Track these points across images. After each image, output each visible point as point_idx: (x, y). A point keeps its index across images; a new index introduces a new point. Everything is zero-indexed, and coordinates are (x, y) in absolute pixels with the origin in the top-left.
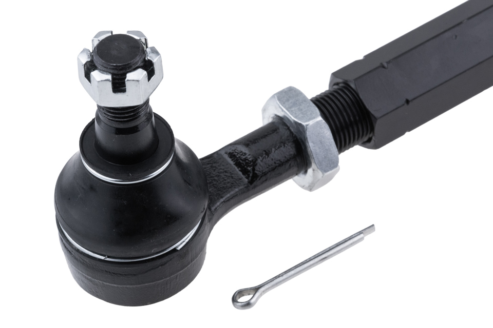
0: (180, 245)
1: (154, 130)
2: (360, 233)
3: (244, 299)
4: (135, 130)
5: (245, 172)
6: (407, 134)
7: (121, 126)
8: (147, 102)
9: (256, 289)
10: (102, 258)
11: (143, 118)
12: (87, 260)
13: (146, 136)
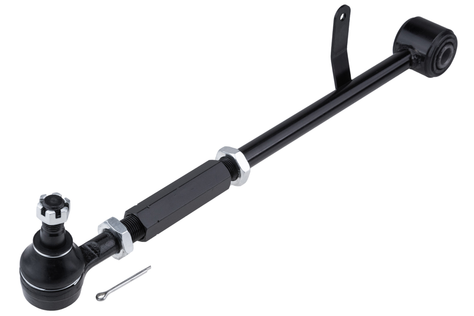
0: (75, 283)
1: (65, 235)
2: (145, 269)
3: (101, 297)
4: (57, 235)
5: (96, 252)
6: (157, 235)
7: (51, 233)
8: (63, 223)
9: (105, 293)
10: (44, 290)
11: (61, 230)
12: (36, 291)
13: (62, 238)
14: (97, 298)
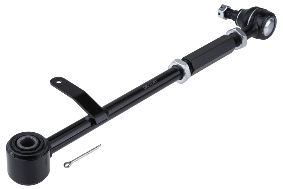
2: (97, 147)
3: (67, 165)
9: (70, 162)
14: (64, 165)
